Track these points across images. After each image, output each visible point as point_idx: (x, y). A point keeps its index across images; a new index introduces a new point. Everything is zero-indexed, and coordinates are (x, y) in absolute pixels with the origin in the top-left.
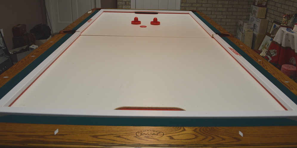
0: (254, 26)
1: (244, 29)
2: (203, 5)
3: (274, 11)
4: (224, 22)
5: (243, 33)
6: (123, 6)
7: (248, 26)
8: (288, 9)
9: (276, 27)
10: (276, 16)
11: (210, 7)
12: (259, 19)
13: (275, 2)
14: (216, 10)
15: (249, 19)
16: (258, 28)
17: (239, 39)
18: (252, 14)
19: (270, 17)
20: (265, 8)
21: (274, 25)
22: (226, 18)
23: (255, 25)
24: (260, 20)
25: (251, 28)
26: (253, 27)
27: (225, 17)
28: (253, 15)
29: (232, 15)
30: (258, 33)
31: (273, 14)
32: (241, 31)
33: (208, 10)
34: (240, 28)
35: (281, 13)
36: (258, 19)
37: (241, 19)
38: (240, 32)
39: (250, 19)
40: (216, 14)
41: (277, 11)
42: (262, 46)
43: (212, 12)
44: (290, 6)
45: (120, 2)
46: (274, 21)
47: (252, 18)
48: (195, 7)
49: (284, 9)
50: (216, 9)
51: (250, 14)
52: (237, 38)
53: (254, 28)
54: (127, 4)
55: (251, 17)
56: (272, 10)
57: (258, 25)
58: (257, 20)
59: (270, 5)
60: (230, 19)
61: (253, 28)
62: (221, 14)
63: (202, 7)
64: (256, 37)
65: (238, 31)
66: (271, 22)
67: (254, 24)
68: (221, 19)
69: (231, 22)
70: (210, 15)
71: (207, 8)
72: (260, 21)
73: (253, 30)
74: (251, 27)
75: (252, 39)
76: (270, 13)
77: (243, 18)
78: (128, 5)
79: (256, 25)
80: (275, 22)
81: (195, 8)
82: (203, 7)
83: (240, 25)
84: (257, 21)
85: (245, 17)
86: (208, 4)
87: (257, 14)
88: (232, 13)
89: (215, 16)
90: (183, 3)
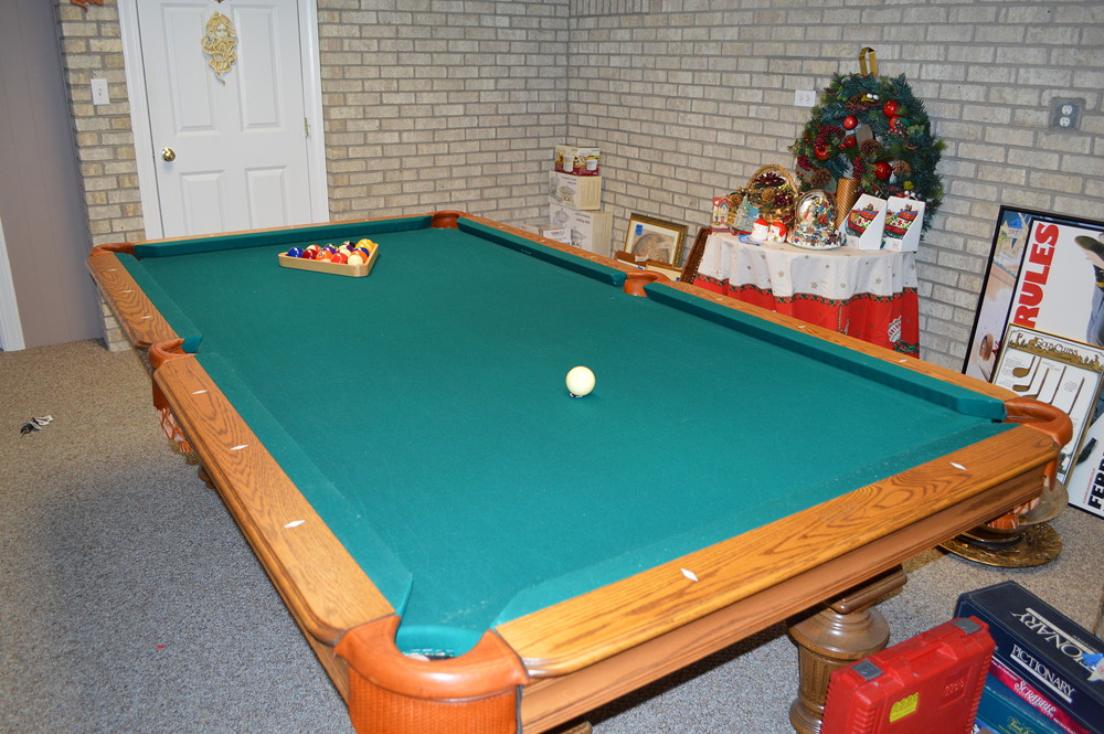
2: (407, 187)
3: (627, 183)
6: (115, 223)
8: (673, 176)
9: (644, 233)
10: (637, 198)
11: (428, 193)
12: (588, 214)
13: (628, 158)
14: (448, 200)
16: (587, 242)
18: (559, 201)
19: (615, 204)
20: (597, 179)
21: (638, 226)
23: (574, 234)
24: (591, 215)
26: (569, 240)
28: (563, 203)
31: (626, 195)
33: (422, 202)
35: (654, 188)
36: (584, 213)
39: (552, 216)
41: (638, 185)
44: (680, 166)
45: (99, 209)
46: (632, 214)
47: (558, 213)
48: (381, 196)
49: (662, 177)
50: (447, 195)
51: (550, 199)
54: (130, 215)
55: (554, 209)
56: (622, 182)
58: (580, 217)
59: (610, 167)
63: (403, 193)
66: (623, 218)
71: (419, 194)
72: (591, 220)
76: (615, 193)
78: (134, 216)
79: (577, 232)
80: (635, 216)
81: (383, 199)
82: (408, 194)
84: (581, 221)
86: (422, 180)
87: (577, 199)
90: (338, 187)
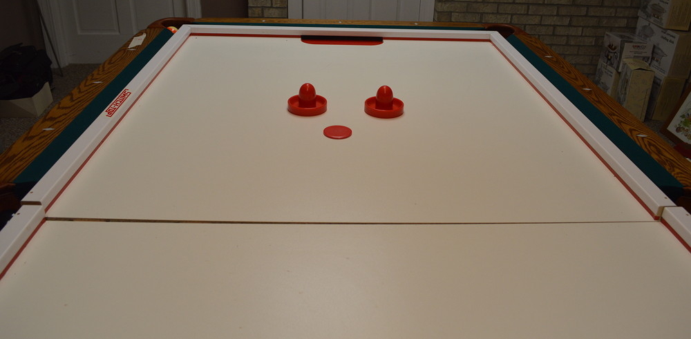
0: (653, 52)
1: (624, 60)
4: (563, 36)
5: (620, 71)
7: (635, 53)
12: (673, 33)
15: (635, 28)
16: (667, 61)
17: (606, 88)
18: (648, 16)
22: (570, 25)
23: (656, 50)
24: (677, 36)
25: (644, 58)
26: (649, 54)
27: (567, 22)
28: (652, 19)
29: (586, 16)
30: (666, 75)
32: (615, 65)
34: (612, 55)
36: (669, 32)
37: (611, 29)
38: (609, 68)
39: (639, 28)
40: (541, 13)
42: (683, 116)
43: (528, 7)
47: (645, 27)
51: (640, 13)
52: (597, 83)
53: (653, 58)
55: (642, 23)
57: (669, 50)
58: (665, 35)
60: (581, 28)
61: (648, 58)
62: (555, 14)
64: (659, 85)
65: (602, 62)
67: (654, 47)
68: (555, 26)
69: (581, 36)
70: (525, 15)
72: (676, 41)
73: (650, 64)
74: (643, 55)
75: (649, 92)
77: (616, 26)
79: (660, 49)
83: (610, 46)
84: (665, 38)
85: (623, 23)
87: (665, 17)
88: (587, 11)
89: (536, 20)
